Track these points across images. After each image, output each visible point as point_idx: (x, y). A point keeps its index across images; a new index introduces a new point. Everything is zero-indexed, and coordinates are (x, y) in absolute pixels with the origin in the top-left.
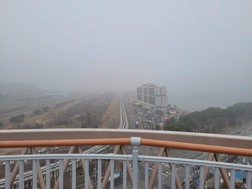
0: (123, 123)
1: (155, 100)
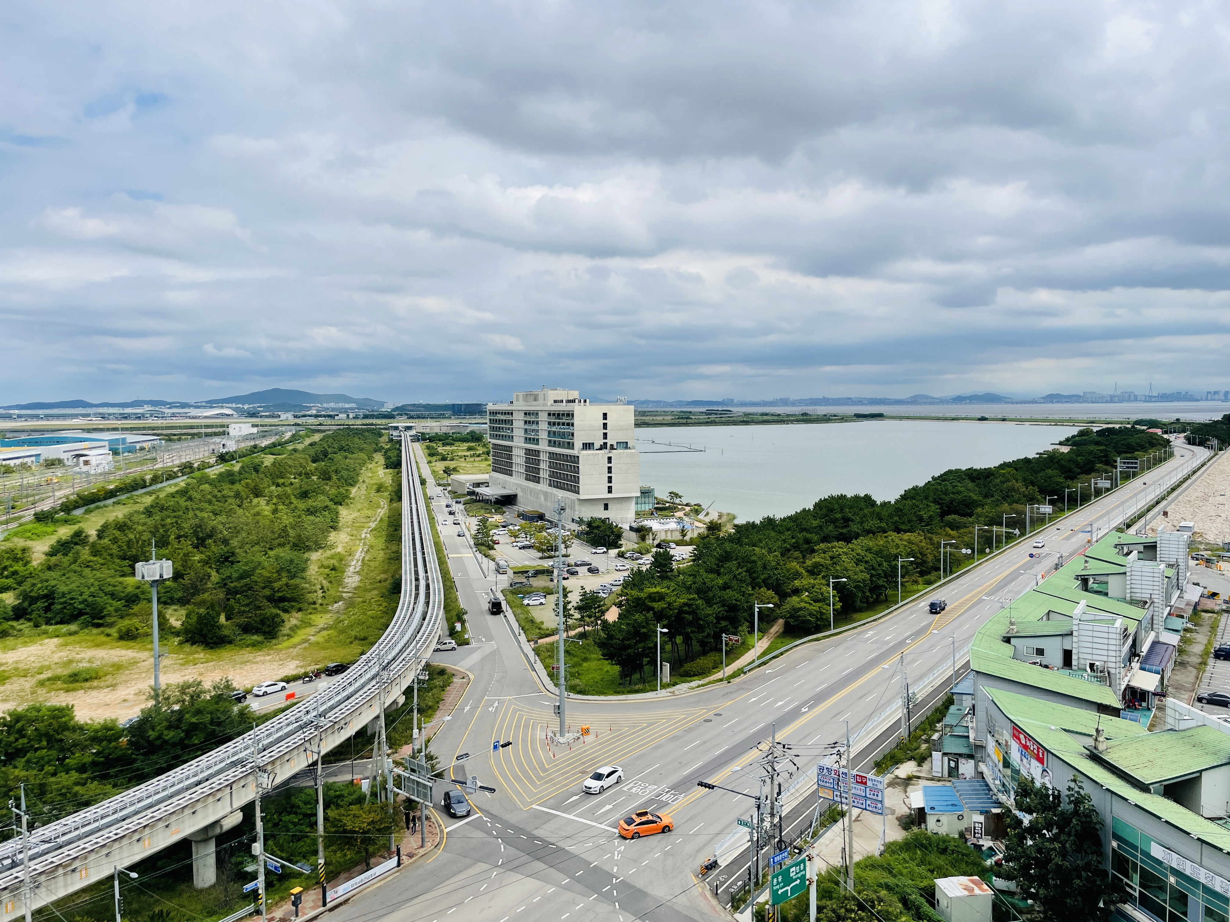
0: (417, 595)
1: (577, 470)
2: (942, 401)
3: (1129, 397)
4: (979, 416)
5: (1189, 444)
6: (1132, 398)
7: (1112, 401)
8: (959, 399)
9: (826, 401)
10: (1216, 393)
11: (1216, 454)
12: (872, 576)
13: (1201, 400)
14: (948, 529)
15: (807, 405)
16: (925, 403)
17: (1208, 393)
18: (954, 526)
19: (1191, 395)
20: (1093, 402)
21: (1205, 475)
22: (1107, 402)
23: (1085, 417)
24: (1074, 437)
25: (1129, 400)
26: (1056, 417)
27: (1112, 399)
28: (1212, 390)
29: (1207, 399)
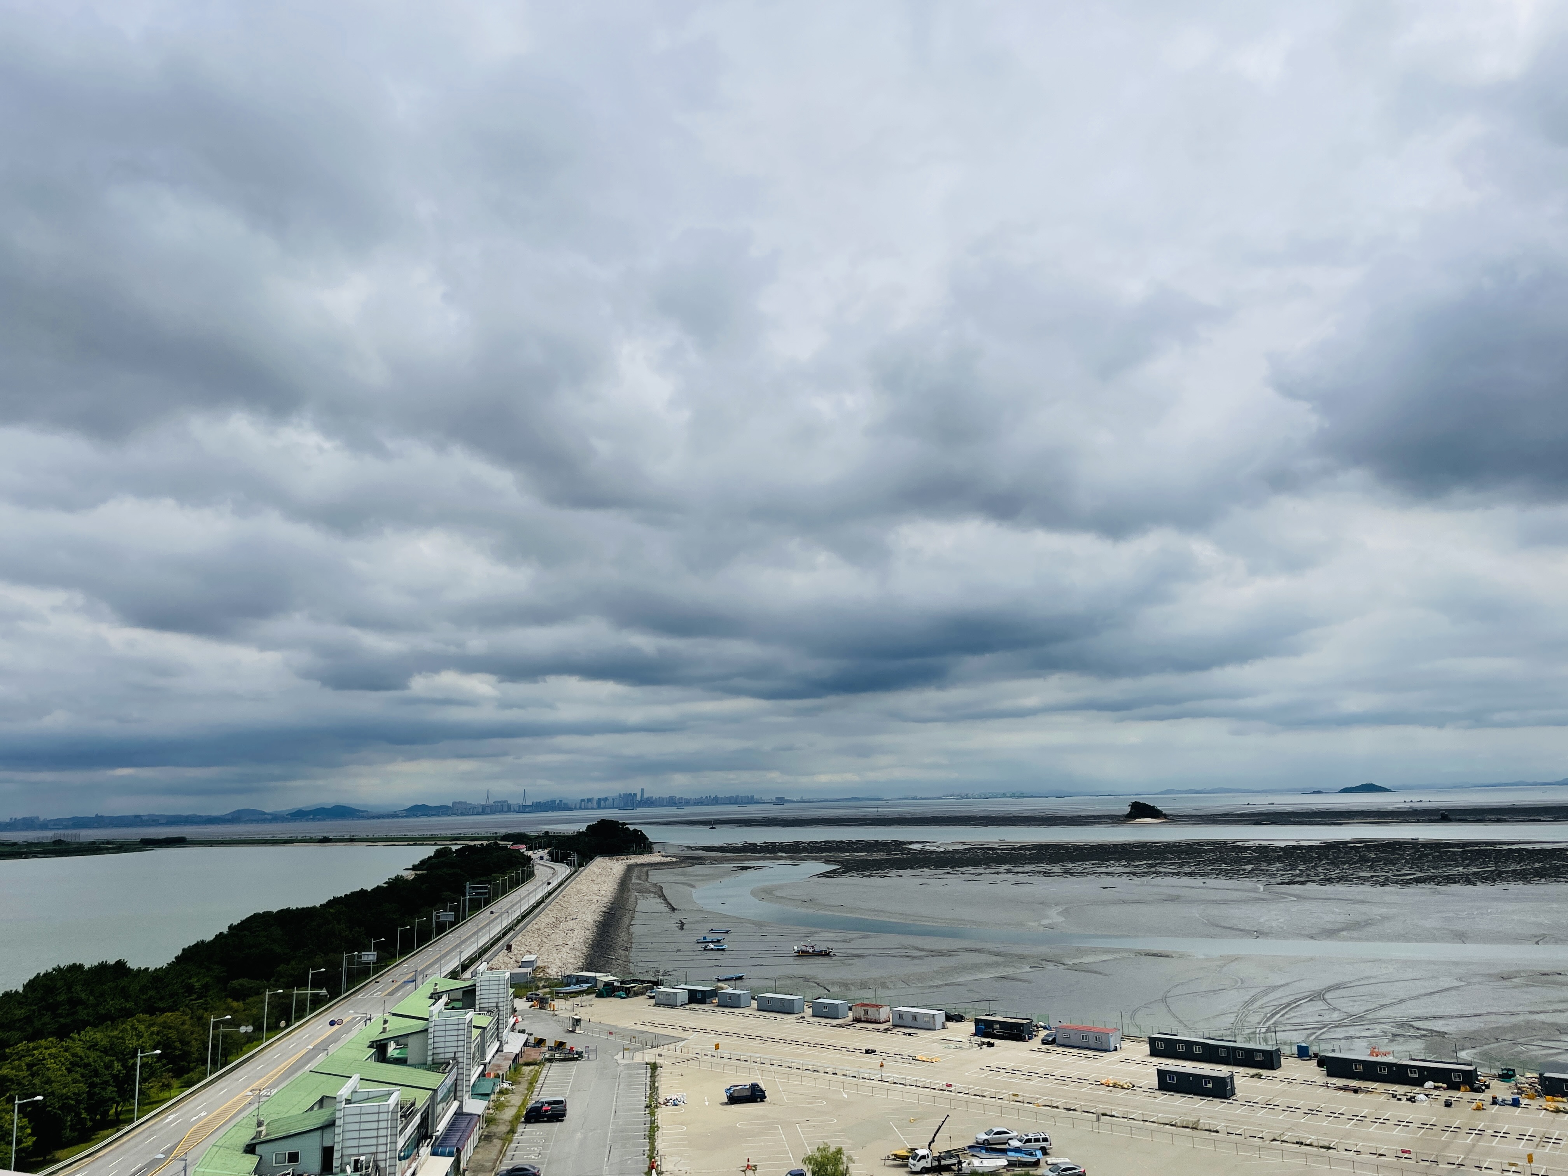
2: (275, 818)
3: (502, 807)
4: (320, 836)
5: (552, 861)
6: (505, 809)
7: (483, 812)
8: (299, 815)
9: (99, 821)
10: (589, 800)
11: (575, 872)
12: (92, 1085)
13: (575, 809)
14: (230, 1000)
15: (66, 827)
16: (252, 821)
17: (582, 800)
18: (238, 995)
19: (565, 804)
20: (462, 814)
21: (560, 897)
22: (478, 814)
23: (448, 833)
24: (430, 858)
25: (502, 811)
26: (416, 834)
27: (484, 810)
28: (586, 797)
29: (580, 808)
